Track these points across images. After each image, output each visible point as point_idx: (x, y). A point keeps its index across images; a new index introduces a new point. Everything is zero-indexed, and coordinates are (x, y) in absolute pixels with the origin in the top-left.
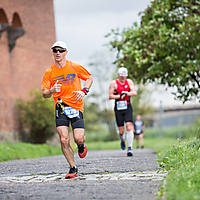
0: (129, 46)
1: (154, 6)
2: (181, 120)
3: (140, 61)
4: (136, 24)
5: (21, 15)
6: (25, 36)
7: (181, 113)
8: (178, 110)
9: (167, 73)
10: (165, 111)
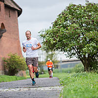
0: (48, 36)
1: (58, 20)
2: (69, 66)
3: (52, 42)
4: (50, 27)
5: (4, 24)
6: (6, 32)
7: (69, 62)
8: (68, 61)
9: (63, 47)
10: (63, 62)
